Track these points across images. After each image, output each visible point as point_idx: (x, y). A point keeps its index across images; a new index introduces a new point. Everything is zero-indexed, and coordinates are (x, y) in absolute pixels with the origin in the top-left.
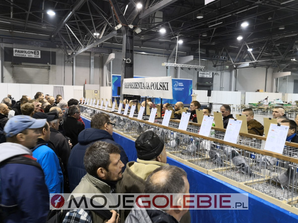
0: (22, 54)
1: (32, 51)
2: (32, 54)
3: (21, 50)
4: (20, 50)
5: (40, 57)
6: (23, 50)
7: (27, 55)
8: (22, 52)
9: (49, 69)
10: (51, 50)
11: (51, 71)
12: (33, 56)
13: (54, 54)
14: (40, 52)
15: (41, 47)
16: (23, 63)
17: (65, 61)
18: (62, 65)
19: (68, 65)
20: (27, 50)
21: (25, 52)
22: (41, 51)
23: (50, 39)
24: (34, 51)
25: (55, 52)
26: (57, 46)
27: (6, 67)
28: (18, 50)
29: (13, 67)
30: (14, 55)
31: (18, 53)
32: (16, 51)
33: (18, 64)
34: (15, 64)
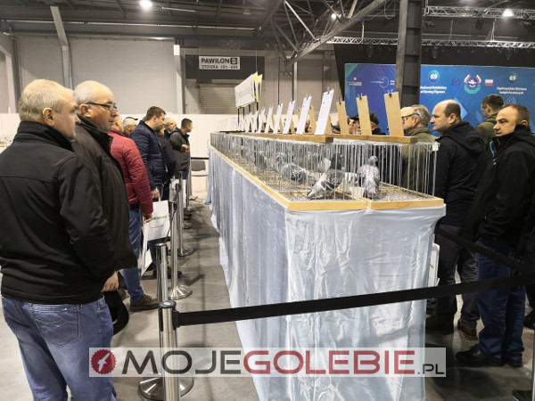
0: (212, 64)
1: (227, 58)
2: (227, 64)
3: (210, 58)
4: (208, 58)
5: (239, 68)
6: (213, 58)
7: (219, 67)
8: (212, 61)
10: (256, 54)
12: (229, 66)
13: (261, 61)
14: (239, 58)
15: (242, 49)
16: (214, 81)
17: (279, 72)
18: (274, 79)
19: (285, 79)
20: (219, 58)
21: (217, 61)
22: (241, 57)
23: (255, 34)
24: (230, 58)
25: (263, 58)
26: (268, 45)
27: (188, 88)
28: (205, 58)
29: (198, 87)
30: (201, 68)
31: (207, 64)
32: (203, 60)
33: (206, 82)
34: (202, 82)
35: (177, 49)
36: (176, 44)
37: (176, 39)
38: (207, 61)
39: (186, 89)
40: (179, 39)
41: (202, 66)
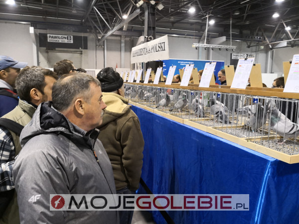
0: (56, 39)
2: (65, 40)
3: (55, 35)
4: (53, 35)
5: (72, 42)
6: (57, 36)
7: (60, 41)
8: (55, 37)
9: (81, 54)
10: (82, 35)
11: (83, 55)
13: (86, 39)
14: (72, 37)
15: (74, 31)
16: (57, 49)
17: (96, 46)
18: (93, 50)
19: (99, 50)
20: (60, 36)
21: (59, 38)
22: (74, 36)
23: (81, 24)
24: (66, 36)
25: (87, 37)
26: (88, 30)
27: (41, 52)
28: (51, 35)
29: (47, 52)
30: (49, 41)
31: (52, 39)
32: (50, 37)
33: (52, 50)
34: (49, 49)
35: (32, 30)
36: (32, 26)
37: (32, 24)
38: (52, 37)
39: (39, 53)
40: (34, 24)
41: (49, 40)
